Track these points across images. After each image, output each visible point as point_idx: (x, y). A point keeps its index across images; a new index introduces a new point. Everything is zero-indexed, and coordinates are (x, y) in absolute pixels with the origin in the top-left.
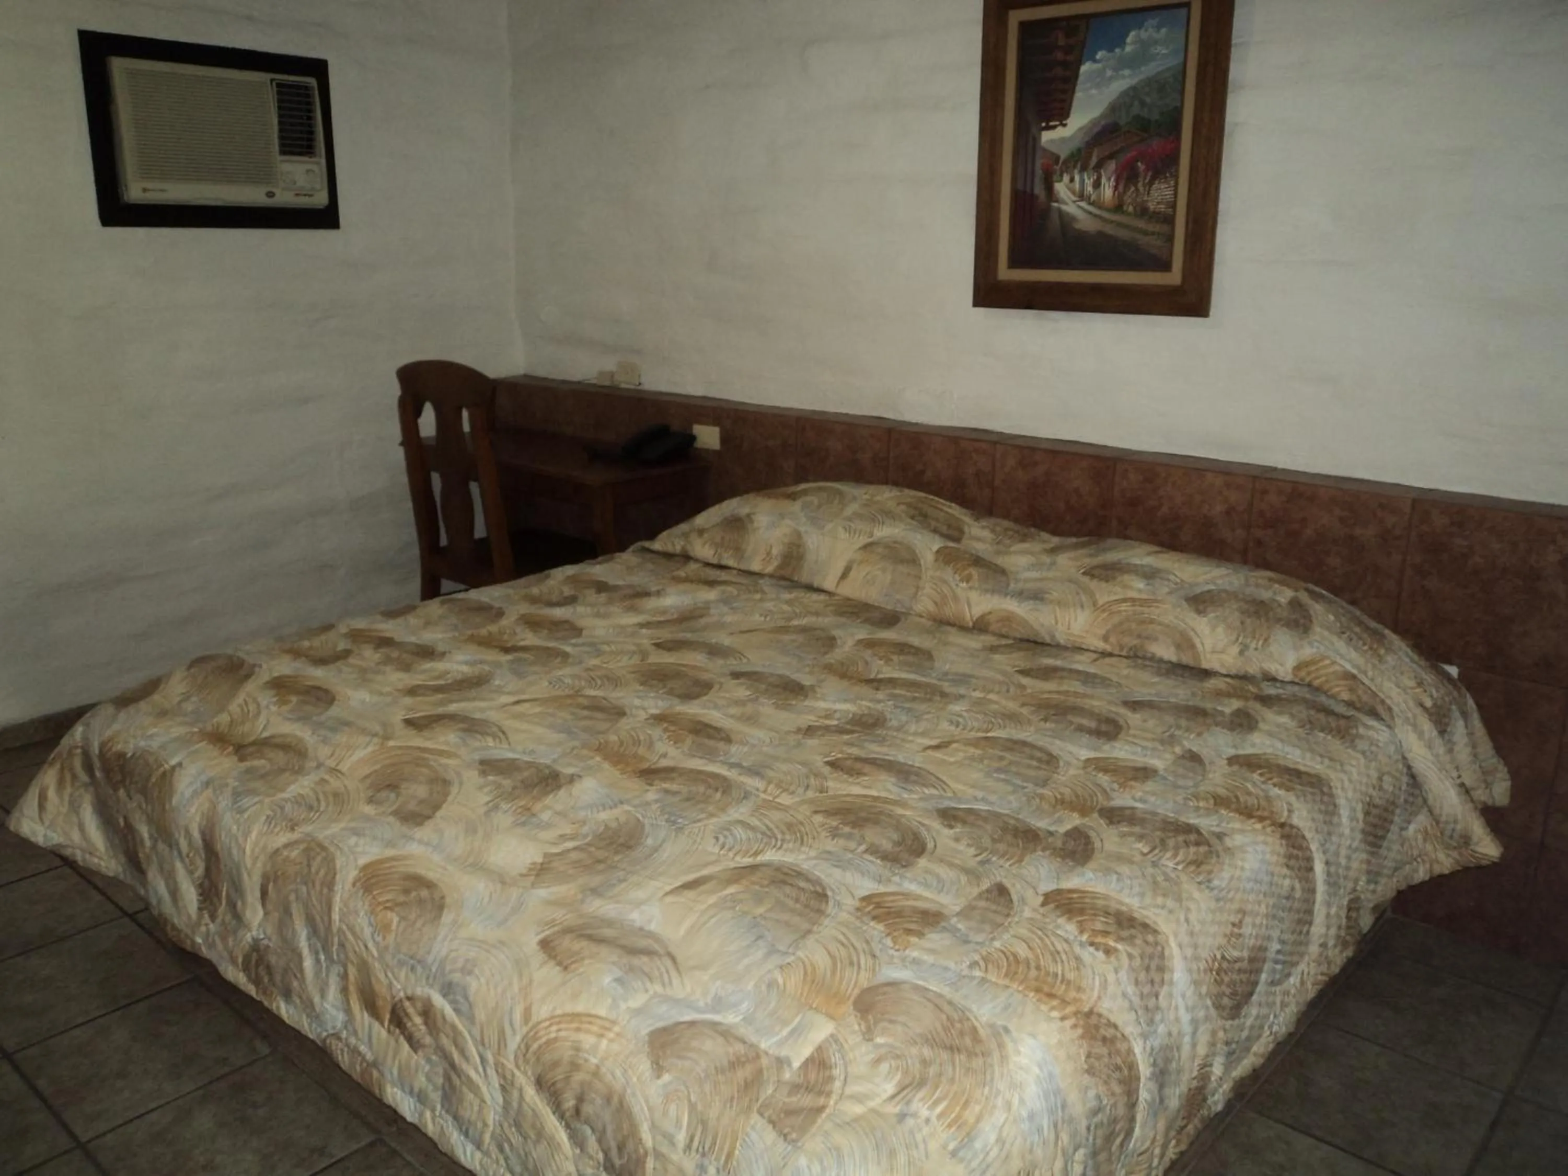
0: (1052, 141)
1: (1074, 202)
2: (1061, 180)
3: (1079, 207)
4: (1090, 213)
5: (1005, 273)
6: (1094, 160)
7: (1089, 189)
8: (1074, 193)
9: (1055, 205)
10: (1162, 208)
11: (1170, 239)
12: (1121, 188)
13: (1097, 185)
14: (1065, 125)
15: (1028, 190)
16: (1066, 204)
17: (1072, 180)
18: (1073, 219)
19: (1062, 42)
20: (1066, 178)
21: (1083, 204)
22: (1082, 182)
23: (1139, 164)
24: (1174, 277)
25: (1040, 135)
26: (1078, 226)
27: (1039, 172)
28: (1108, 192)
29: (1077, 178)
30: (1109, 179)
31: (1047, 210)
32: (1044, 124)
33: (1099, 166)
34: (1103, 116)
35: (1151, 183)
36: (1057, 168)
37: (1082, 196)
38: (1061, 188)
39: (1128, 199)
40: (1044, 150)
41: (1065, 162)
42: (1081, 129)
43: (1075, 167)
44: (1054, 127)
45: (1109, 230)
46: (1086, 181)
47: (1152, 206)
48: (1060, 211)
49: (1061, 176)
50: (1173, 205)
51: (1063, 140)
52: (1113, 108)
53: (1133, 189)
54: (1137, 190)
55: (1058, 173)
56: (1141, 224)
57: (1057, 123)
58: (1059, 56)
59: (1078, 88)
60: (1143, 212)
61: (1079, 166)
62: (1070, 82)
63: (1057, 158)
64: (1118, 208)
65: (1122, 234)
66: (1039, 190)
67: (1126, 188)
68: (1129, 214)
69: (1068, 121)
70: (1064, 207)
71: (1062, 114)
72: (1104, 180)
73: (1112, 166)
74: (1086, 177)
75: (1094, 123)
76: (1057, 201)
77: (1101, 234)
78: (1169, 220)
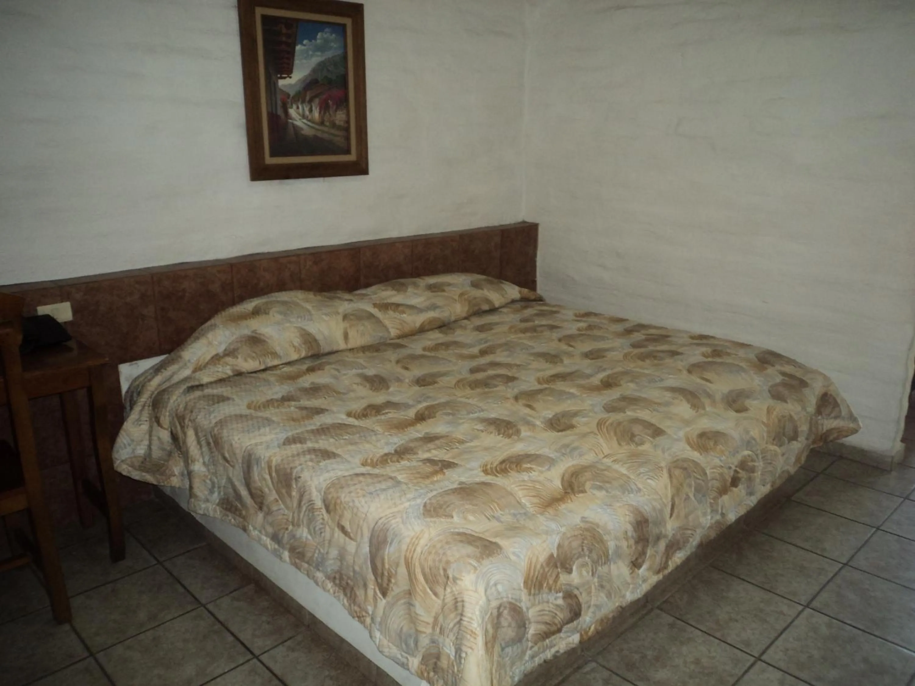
0: (285, 86)
1: (300, 119)
2: (292, 108)
3: (303, 122)
4: (309, 126)
5: (269, 160)
6: (308, 98)
7: (307, 113)
8: (299, 114)
9: (290, 121)
10: (342, 123)
11: (348, 139)
12: (322, 113)
13: (311, 111)
14: (290, 77)
15: (274, 112)
16: (296, 121)
17: (298, 108)
18: (302, 129)
19: (284, 31)
20: (295, 107)
21: (305, 121)
22: (303, 109)
23: (329, 101)
24: (352, 157)
25: (277, 82)
26: (303, 132)
27: (279, 103)
28: (316, 114)
29: (300, 107)
30: (316, 108)
31: (287, 123)
32: (279, 76)
33: (311, 101)
34: (310, 75)
35: (336, 111)
36: (289, 100)
37: (304, 116)
38: (292, 112)
39: (326, 119)
40: (281, 90)
41: (293, 97)
42: (299, 80)
43: (299, 100)
44: (285, 78)
45: (319, 134)
46: (305, 108)
47: (337, 122)
48: (293, 124)
49: (292, 105)
50: (348, 122)
51: (291, 86)
52: (314, 71)
53: (327, 114)
54: (330, 114)
55: (290, 103)
56: (333, 131)
57: (286, 76)
58: (284, 39)
59: (296, 58)
60: (334, 125)
61: (300, 100)
62: (291, 54)
63: (288, 95)
64: (322, 123)
65: (326, 136)
66: (280, 112)
67: (325, 113)
68: (327, 126)
69: (292, 75)
70: (295, 122)
71: (288, 71)
72: (314, 108)
73: (317, 101)
74: (305, 106)
75: (306, 77)
76: (291, 119)
77: (315, 137)
78: (347, 130)
